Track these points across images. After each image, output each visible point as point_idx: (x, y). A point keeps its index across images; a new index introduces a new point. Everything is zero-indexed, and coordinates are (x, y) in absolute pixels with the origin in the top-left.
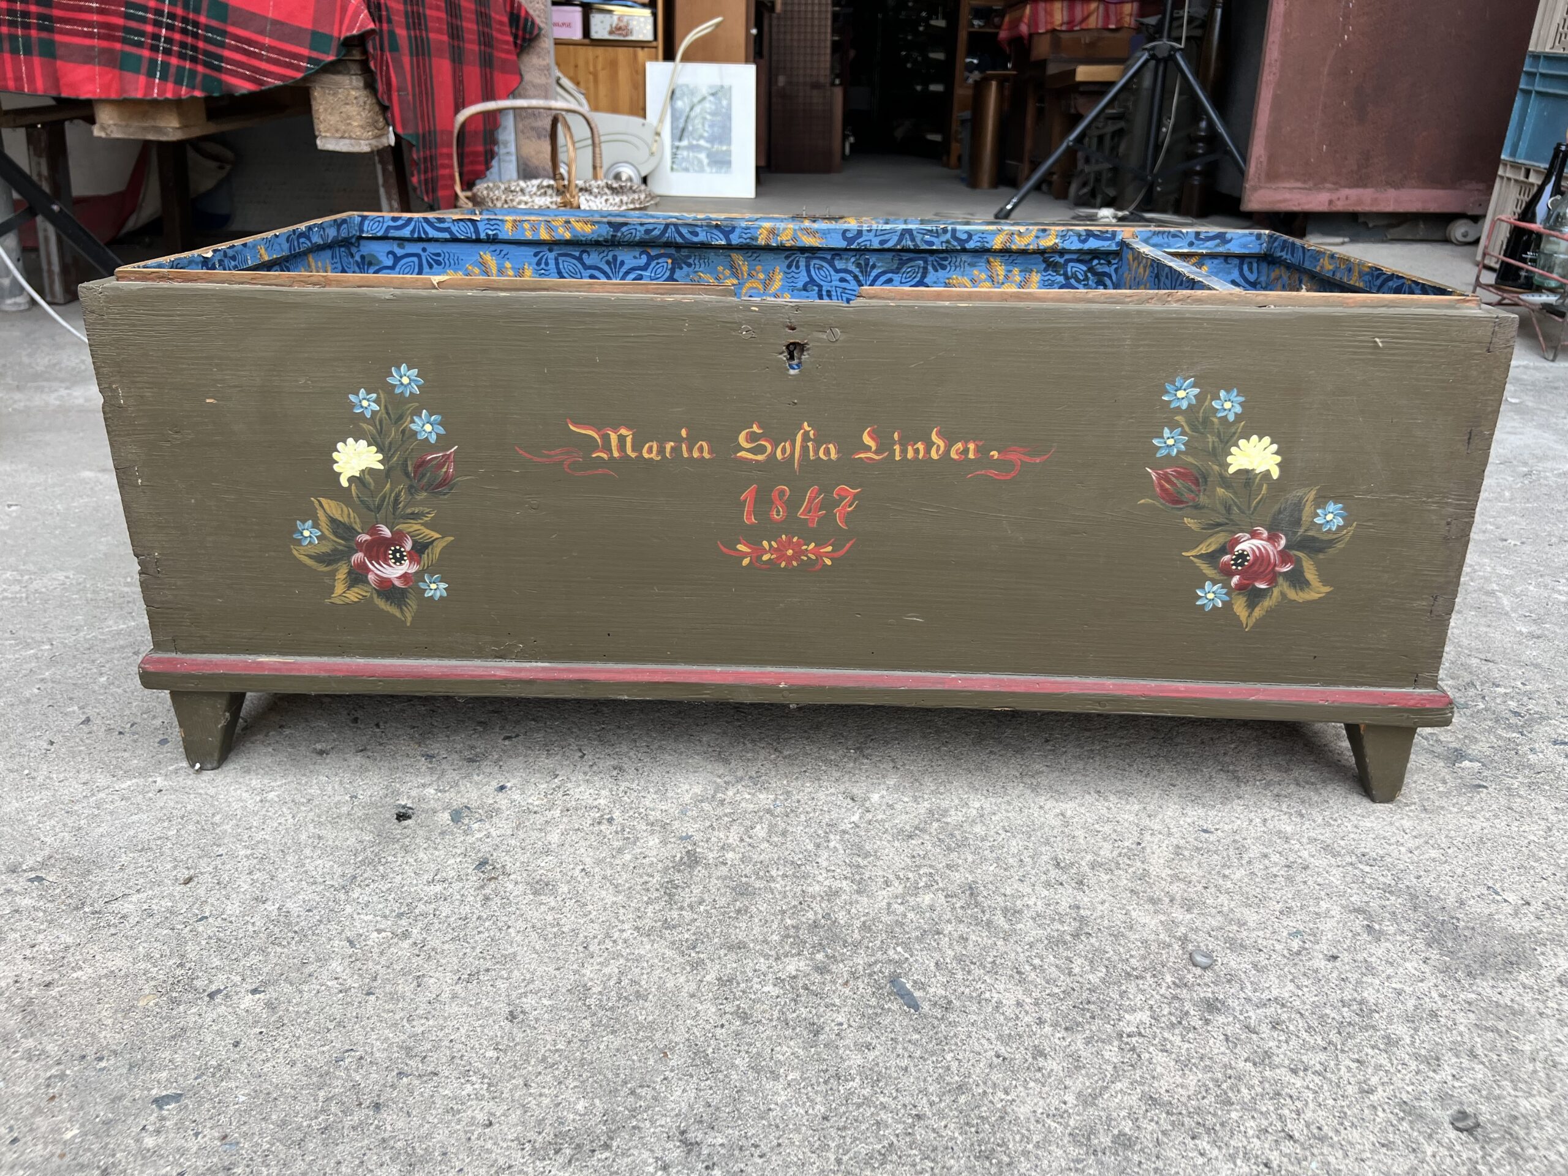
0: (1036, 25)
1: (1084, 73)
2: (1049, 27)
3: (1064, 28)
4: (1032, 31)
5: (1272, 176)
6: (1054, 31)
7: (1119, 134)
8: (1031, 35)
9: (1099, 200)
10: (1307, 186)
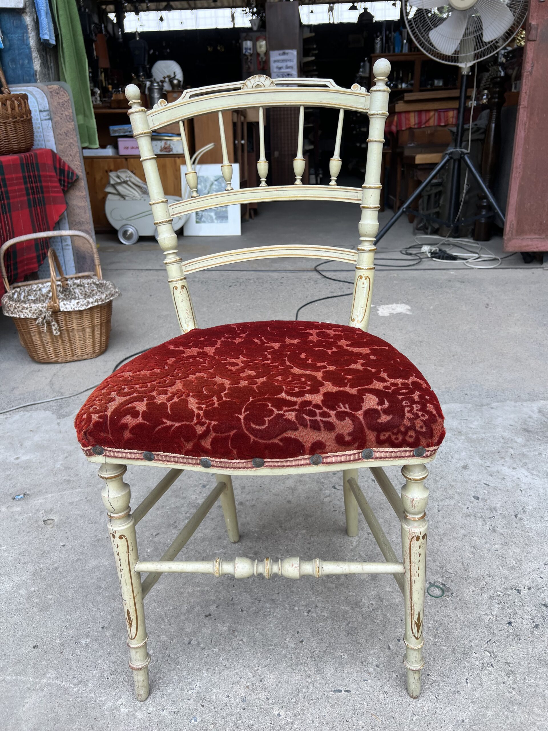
0: (401, 126)
1: (420, 159)
2: (408, 126)
3: (416, 126)
4: (399, 129)
5: (520, 231)
6: (410, 129)
7: (440, 193)
8: (398, 132)
9: (429, 231)
10: (542, 237)
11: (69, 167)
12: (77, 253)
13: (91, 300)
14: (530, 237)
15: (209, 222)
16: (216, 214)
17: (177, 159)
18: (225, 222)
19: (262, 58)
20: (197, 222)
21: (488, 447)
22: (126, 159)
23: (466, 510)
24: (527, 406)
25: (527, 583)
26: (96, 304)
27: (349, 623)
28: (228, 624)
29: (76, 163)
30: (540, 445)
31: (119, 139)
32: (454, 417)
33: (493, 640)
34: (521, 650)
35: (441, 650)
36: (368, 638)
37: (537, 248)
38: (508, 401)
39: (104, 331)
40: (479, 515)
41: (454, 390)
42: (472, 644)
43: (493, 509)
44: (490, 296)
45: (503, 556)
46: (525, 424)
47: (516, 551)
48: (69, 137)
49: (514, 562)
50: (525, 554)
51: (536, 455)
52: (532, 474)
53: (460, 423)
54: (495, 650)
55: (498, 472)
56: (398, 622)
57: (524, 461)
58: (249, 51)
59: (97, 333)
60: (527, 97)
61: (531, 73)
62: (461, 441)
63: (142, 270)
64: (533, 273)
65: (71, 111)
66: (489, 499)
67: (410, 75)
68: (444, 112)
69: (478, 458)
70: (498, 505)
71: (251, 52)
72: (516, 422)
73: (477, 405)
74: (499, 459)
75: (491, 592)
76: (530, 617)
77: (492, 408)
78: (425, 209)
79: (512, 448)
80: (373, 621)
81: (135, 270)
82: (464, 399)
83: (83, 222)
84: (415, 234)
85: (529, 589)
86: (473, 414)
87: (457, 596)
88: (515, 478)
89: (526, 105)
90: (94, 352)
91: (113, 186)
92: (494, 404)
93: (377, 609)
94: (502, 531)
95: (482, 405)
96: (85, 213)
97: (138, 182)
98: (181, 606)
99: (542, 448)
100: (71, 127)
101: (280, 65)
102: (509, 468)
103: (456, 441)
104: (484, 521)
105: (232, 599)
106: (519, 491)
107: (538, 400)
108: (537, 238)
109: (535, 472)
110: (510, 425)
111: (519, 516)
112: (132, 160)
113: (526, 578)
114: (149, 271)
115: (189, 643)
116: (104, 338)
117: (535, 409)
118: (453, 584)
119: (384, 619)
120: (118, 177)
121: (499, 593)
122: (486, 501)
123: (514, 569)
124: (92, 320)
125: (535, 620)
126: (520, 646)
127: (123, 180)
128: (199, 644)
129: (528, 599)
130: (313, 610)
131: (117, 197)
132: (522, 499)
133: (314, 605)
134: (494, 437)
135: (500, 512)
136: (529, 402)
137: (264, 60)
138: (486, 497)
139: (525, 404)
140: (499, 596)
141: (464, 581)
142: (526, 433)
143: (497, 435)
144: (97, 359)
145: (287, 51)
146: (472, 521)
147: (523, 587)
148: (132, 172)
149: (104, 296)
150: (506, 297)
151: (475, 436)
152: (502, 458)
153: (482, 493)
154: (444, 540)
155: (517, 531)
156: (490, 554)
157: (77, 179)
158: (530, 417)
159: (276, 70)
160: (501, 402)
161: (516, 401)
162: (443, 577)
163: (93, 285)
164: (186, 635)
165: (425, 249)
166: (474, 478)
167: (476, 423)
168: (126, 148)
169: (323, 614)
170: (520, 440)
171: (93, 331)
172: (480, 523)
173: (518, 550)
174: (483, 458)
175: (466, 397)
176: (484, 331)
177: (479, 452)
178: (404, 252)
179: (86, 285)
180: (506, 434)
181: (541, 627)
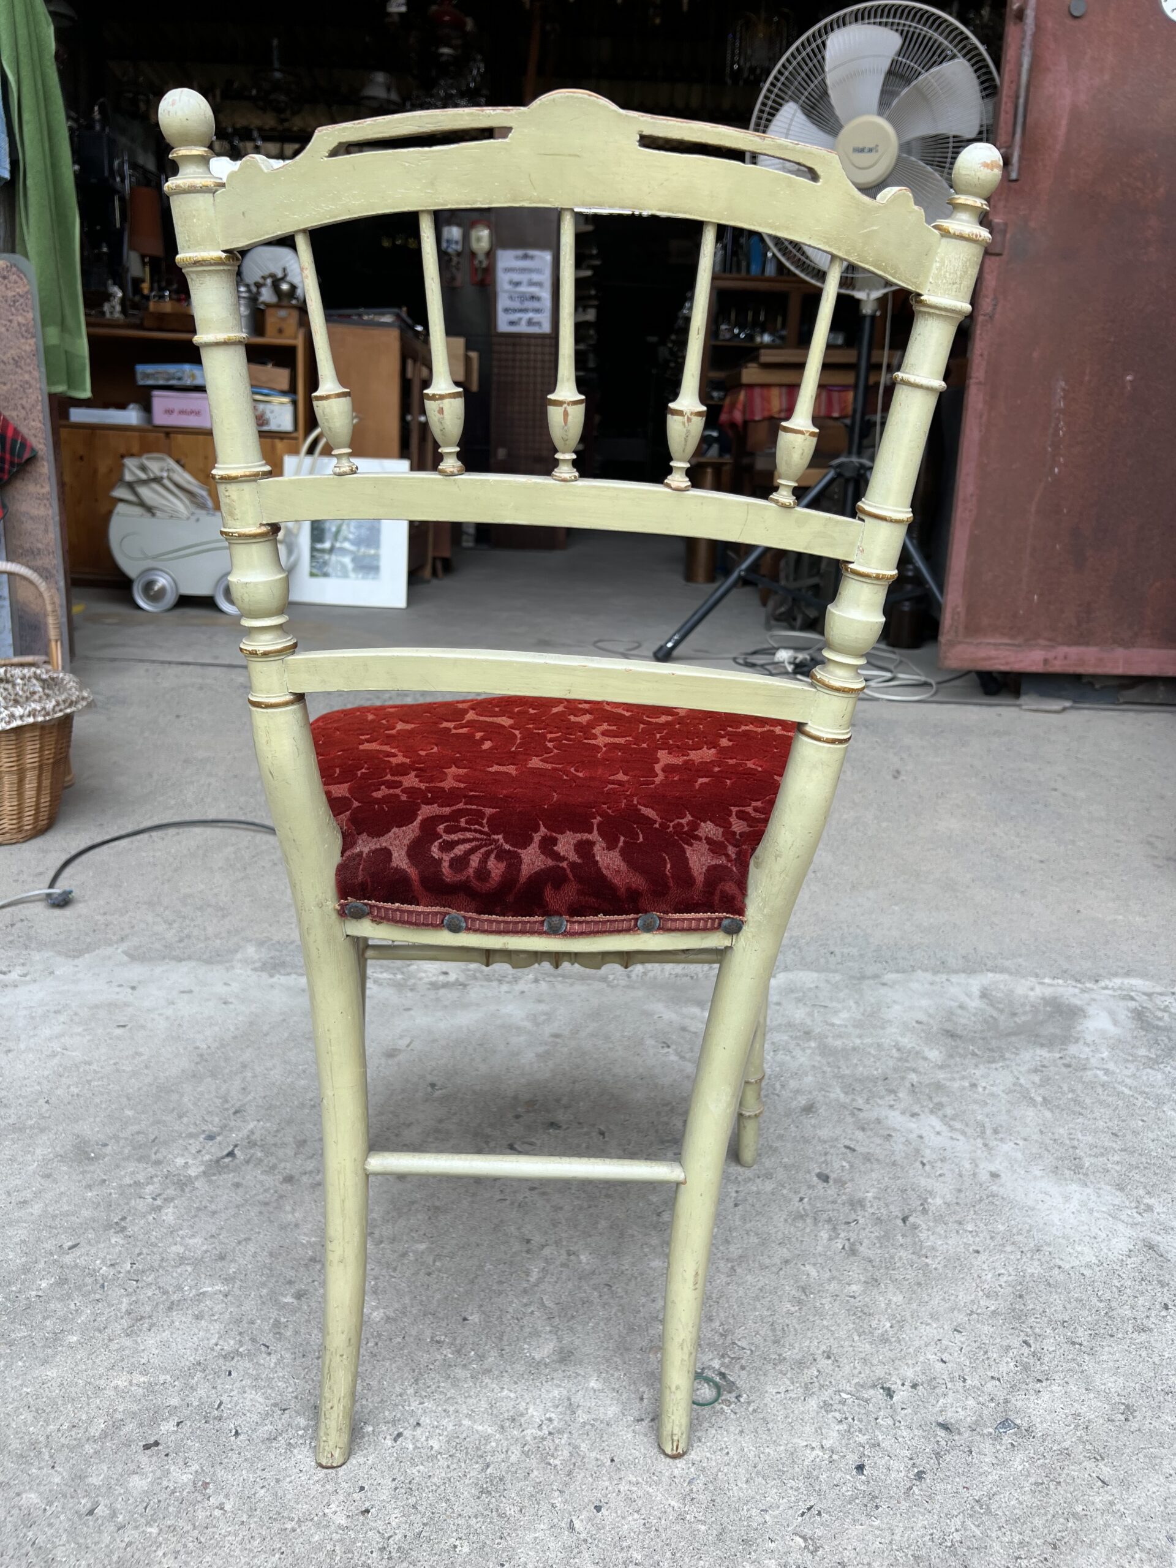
0: (752, 413)
2: (766, 414)
3: (783, 415)
4: (748, 417)
5: (973, 629)
6: (771, 418)
8: (746, 423)
9: (799, 622)
10: (1016, 642)
11: (16, 432)
12: (20, 617)
13: (18, 711)
14: (992, 641)
15: (337, 577)
16: (354, 560)
17: (277, 441)
18: (373, 578)
19: (481, 262)
20: (312, 575)
21: (865, 1067)
22: (167, 434)
23: (797, 1204)
24: (959, 984)
25: (910, 1373)
26: (31, 720)
27: (488, 1466)
28: (196, 1467)
29: (33, 424)
30: (976, 1066)
31: (156, 393)
32: (798, 1000)
33: (817, 1508)
34: (878, 1532)
35: (694, 1533)
36: (526, 1503)
37: (1007, 663)
38: (919, 972)
39: (46, 783)
40: (825, 1216)
41: (808, 944)
42: (767, 1518)
43: (856, 1204)
44: (904, 756)
45: (866, 1310)
46: (949, 1020)
47: (894, 1299)
48: (21, 368)
49: (888, 1325)
50: (914, 1306)
51: (964, 1088)
52: (952, 1129)
53: (810, 1014)
54: (819, 1533)
55: (878, 1121)
56: (603, 1464)
57: (936, 1100)
58: (454, 246)
59: (30, 786)
60: (984, 363)
61: (991, 317)
62: (809, 1051)
63: (170, 663)
64: (1000, 715)
65: (30, 315)
66: (852, 1180)
67: (780, 319)
68: (839, 391)
69: (838, 1090)
70: (869, 1195)
71: (459, 248)
72: (930, 1016)
73: (852, 977)
74: (883, 1093)
75: (826, 1395)
76: (908, 1453)
77: (884, 984)
78: (791, 578)
79: (914, 1070)
80: (544, 1461)
81: (153, 662)
82: (827, 962)
83: (39, 550)
84: (769, 627)
85: (914, 1386)
86: (841, 995)
87: (749, 1403)
88: (913, 1136)
89: (982, 379)
90: (20, 830)
91: (131, 486)
92: (890, 977)
93: (560, 1432)
94: (870, 1254)
95: (863, 977)
96: (46, 531)
97: (189, 483)
98: (90, 1421)
99: (978, 1073)
100: (28, 348)
101: (516, 277)
102: (903, 1113)
103: (797, 1052)
104: (834, 1229)
105: (221, 1404)
106: (918, 1165)
107: (982, 971)
108: (1006, 644)
109: (958, 1125)
110: (917, 1022)
111: (911, 1219)
112: (180, 436)
113: (910, 1362)
114: (185, 667)
115: (91, 1512)
116: (45, 799)
117: (975, 990)
118: (744, 1373)
119: (571, 1455)
120: (143, 468)
121: (844, 1395)
122: (842, 1186)
123: (884, 1340)
124: (20, 756)
125: (918, 1461)
126: (877, 1523)
127: (152, 476)
128: (114, 1514)
129: (909, 1411)
130: (407, 1433)
131: (138, 510)
132: (923, 1182)
133: (412, 1421)
134: (879, 1046)
135: (871, 1210)
136: (963, 975)
137: (484, 265)
138: (846, 1176)
139: (954, 978)
140: (843, 1402)
141: (770, 1367)
142: (949, 1041)
143: (886, 1042)
144: (25, 846)
145: (531, 252)
146: (808, 1230)
147: (899, 1383)
148: (178, 462)
149: (50, 705)
150: (939, 760)
151: (838, 1043)
152: (892, 1091)
153: (838, 1166)
154: (739, 1270)
155: (903, 1254)
156: (837, 1304)
157: (33, 459)
158: (962, 1007)
159: (507, 287)
160: (904, 972)
161: (935, 972)
162: (723, 1356)
163: (34, 681)
164: (87, 1494)
165: (783, 655)
166: (824, 1133)
167: (844, 1015)
168: (169, 412)
169: (431, 1443)
170: (934, 1054)
171: (21, 781)
172: (824, 1235)
173: (900, 1297)
174: (849, 1090)
175: (832, 959)
176: (884, 824)
177: (843, 1077)
178: (741, 661)
179: (19, 681)
180: (906, 1040)
181: (928, 1477)
